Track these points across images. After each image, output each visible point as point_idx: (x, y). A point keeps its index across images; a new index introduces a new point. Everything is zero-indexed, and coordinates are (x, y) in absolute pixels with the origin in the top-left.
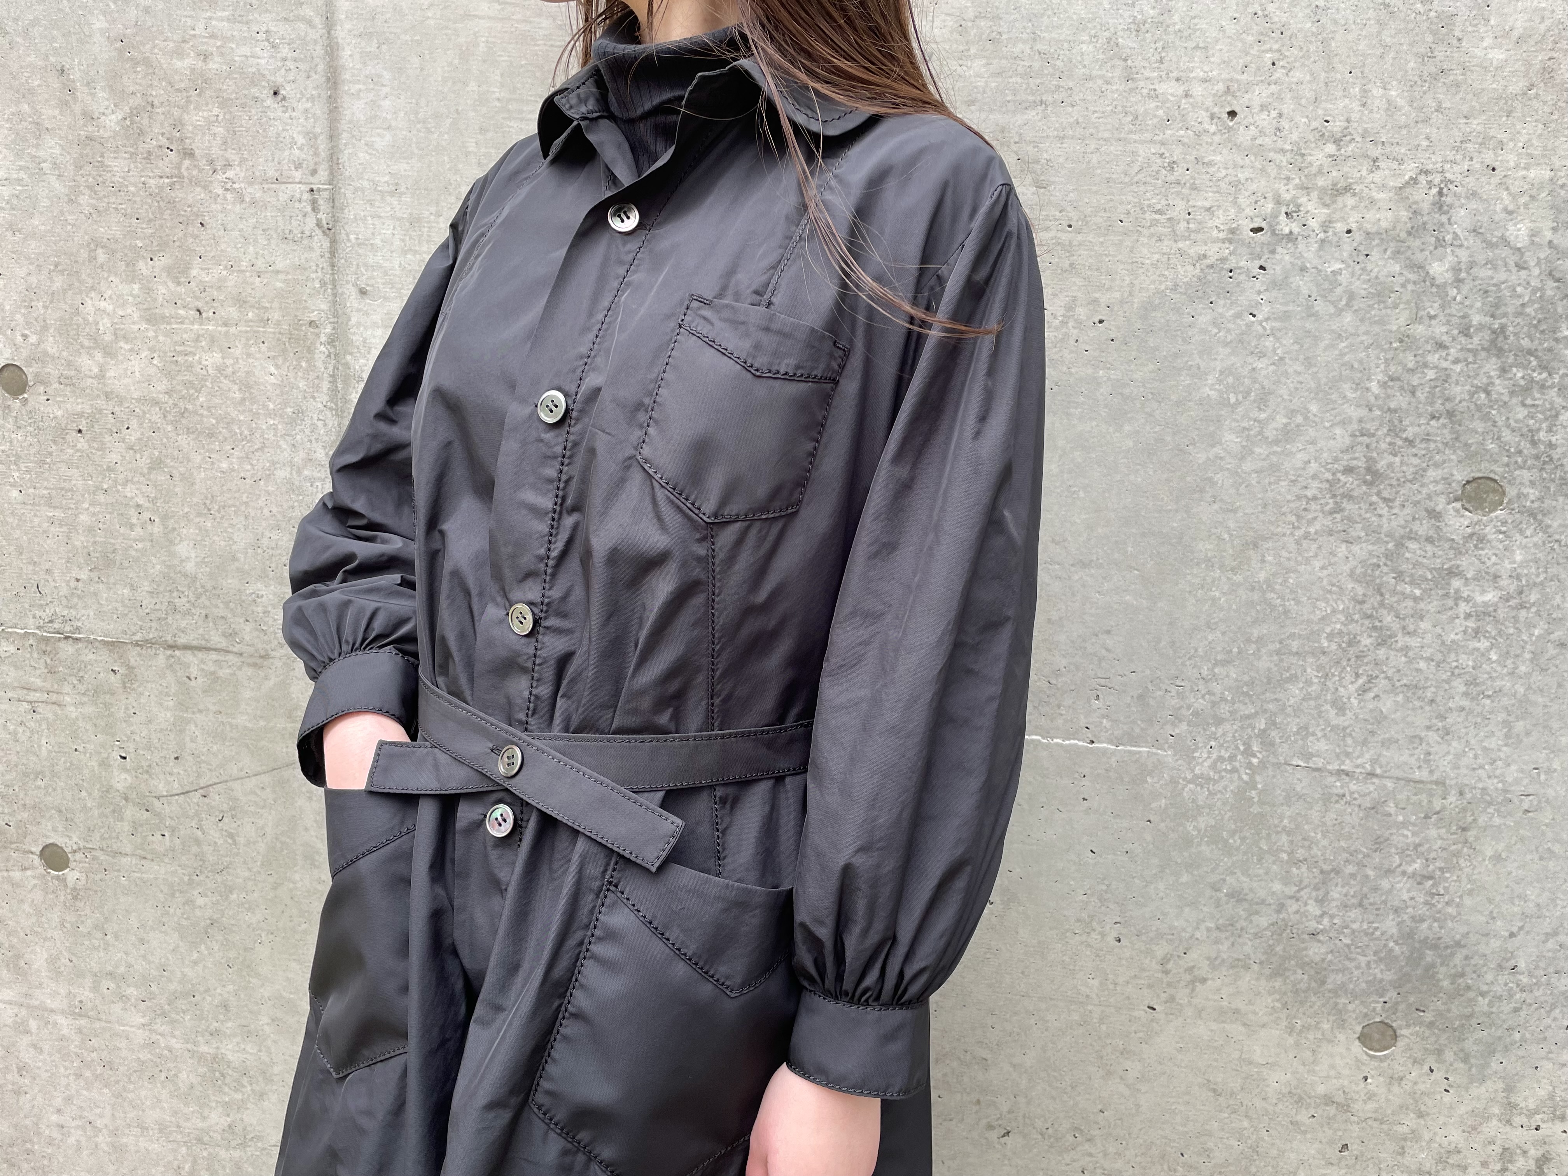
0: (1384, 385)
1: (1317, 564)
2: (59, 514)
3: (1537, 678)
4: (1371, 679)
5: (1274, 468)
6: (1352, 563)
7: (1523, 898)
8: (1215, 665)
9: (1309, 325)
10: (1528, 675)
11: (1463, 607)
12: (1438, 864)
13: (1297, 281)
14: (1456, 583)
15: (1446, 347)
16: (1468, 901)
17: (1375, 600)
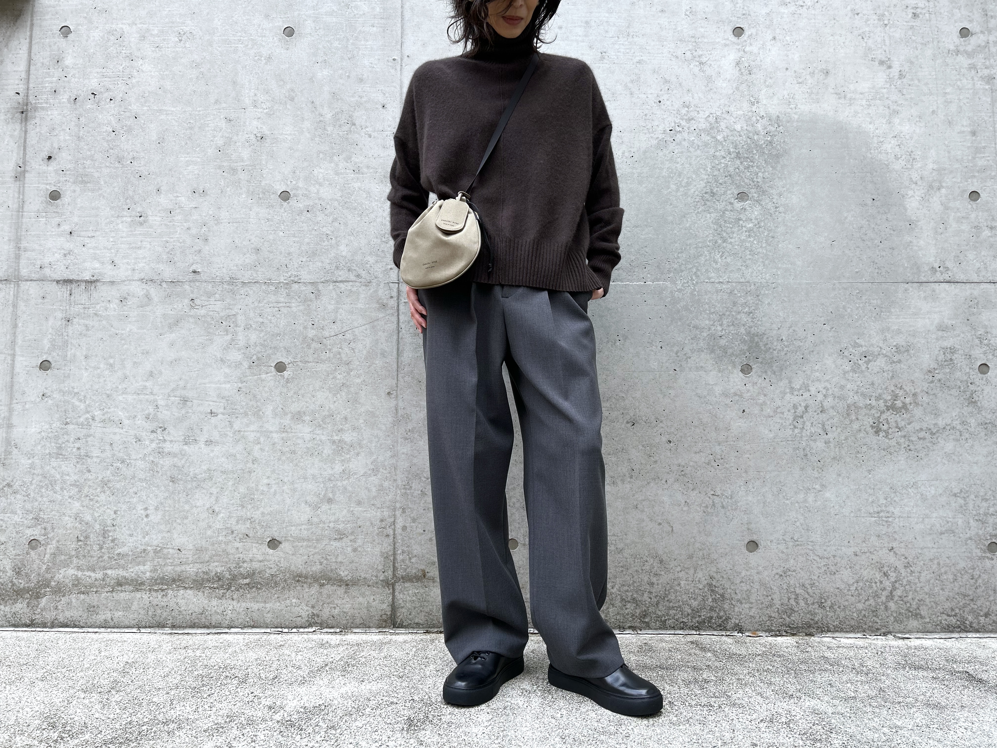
0: (711, 169)
1: (702, 220)
2: (297, 239)
3: (768, 247)
4: (723, 253)
5: (686, 194)
6: (712, 219)
7: (779, 316)
8: (679, 253)
9: (689, 154)
10: (765, 247)
11: (744, 229)
12: (753, 308)
13: (683, 143)
14: (741, 222)
15: (724, 158)
16: (763, 319)
17: (720, 229)
